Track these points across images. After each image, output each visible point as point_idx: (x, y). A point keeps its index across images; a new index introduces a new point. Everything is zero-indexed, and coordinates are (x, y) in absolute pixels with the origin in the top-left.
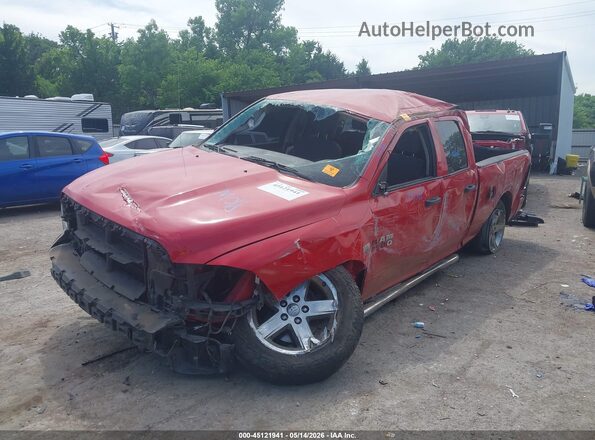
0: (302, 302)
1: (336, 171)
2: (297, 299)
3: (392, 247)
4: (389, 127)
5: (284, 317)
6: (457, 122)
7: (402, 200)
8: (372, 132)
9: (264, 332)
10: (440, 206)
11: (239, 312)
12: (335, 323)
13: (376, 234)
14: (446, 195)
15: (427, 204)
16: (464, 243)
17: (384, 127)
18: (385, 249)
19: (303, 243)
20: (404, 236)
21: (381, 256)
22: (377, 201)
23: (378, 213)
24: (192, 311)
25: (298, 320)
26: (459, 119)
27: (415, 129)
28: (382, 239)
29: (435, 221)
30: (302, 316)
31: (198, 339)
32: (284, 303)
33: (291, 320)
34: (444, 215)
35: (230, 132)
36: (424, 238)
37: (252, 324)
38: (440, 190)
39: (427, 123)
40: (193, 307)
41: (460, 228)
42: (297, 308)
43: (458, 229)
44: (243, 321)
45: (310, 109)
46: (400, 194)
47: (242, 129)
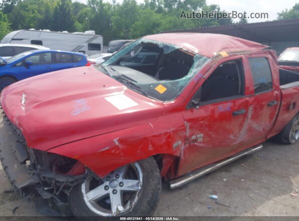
0: (120, 179)
1: (164, 89)
2: (117, 176)
3: (203, 142)
4: (209, 61)
5: (106, 188)
6: (267, 59)
7: (213, 111)
8: (196, 64)
9: (90, 197)
10: (245, 115)
11: (72, 182)
12: (136, 199)
13: (188, 134)
14: (251, 108)
15: (234, 115)
16: (269, 137)
17: (205, 60)
18: (196, 143)
19: (120, 141)
20: (213, 136)
21: (192, 148)
22: (192, 111)
23: (189, 121)
24: (44, 178)
25: (114, 192)
26: (269, 56)
27: (233, 62)
28: (194, 137)
29: (241, 125)
30: (119, 189)
31: (47, 196)
32: (108, 178)
33: (110, 190)
34: (248, 121)
35: (118, 58)
36: (232, 137)
37: (83, 191)
38: (246, 105)
39: (241, 59)
40: (45, 176)
41: (263, 129)
42: (116, 183)
43: (261, 130)
44: (78, 187)
45: (161, 46)
46: (211, 108)
47: (126, 56)
